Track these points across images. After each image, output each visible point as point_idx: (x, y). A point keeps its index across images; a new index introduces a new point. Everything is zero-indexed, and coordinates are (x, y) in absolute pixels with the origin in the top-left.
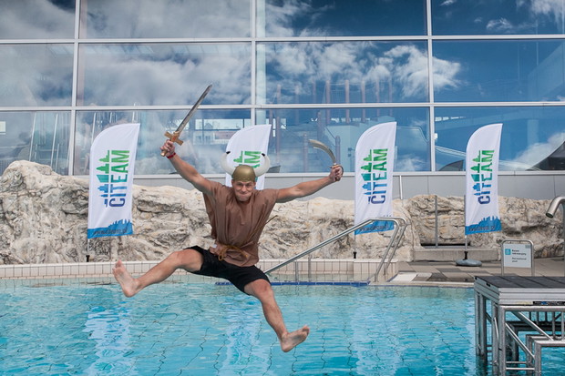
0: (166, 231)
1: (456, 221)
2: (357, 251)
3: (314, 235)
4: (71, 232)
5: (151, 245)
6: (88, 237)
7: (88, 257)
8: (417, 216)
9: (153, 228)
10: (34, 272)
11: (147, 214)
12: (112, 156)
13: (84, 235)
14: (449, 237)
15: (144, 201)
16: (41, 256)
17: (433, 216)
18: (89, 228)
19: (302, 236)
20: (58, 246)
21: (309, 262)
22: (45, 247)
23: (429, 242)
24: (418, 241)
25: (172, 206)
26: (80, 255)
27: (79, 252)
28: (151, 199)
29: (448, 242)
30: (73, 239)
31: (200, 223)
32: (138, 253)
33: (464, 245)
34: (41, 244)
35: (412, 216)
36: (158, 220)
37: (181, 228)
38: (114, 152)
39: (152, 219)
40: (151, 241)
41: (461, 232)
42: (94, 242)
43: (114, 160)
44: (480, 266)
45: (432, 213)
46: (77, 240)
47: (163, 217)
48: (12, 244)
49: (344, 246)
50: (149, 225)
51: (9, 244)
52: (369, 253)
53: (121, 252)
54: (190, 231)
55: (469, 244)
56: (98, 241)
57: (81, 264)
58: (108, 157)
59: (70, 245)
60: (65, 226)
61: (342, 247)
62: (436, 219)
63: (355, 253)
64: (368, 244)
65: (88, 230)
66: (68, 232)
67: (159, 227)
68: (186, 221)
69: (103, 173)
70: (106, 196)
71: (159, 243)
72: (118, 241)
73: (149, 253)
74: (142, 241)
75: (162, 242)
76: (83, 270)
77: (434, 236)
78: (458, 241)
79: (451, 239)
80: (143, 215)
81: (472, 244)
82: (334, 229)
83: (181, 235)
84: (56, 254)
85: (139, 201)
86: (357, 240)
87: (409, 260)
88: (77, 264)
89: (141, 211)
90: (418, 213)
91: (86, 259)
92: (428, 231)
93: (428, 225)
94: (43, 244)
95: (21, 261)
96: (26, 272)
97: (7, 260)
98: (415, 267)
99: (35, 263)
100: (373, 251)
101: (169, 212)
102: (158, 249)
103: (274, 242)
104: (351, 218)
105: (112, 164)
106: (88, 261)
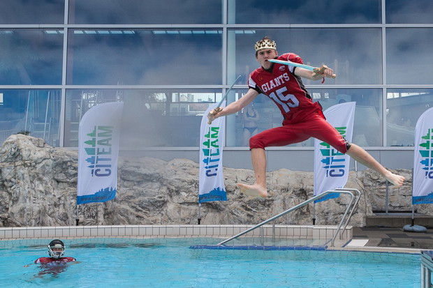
0: (146, 198)
1: (404, 191)
2: (316, 217)
3: (278, 203)
4: (63, 198)
5: (133, 211)
6: (78, 203)
7: (77, 220)
8: (369, 186)
9: (135, 195)
10: (30, 233)
11: (130, 183)
12: (98, 131)
13: (74, 201)
14: (398, 205)
15: (126, 171)
16: (36, 220)
17: (384, 186)
18: (79, 195)
19: (267, 203)
20: (52, 210)
21: (274, 228)
22: (40, 212)
23: (380, 209)
24: (371, 208)
25: (151, 175)
26: (70, 219)
27: (69, 216)
28: (132, 169)
29: (397, 209)
30: (64, 204)
31: (176, 191)
32: (122, 217)
33: (411, 212)
34: (36, 209)
35: (365, 186)
36: (140, 189)
37: (160, 195)
38: (100, 128)
39: (134, 187)
40: (133, 207)
41: (408, 201)
42: (83, 207)
43: (99, 135)
44: (425, 232)
45: (383, 183)
46: (67, 206)
47: (144, 185)
48: (10, 209)
49: (304, 213)
50: (131, 193)
51: (8, 209)
52: (327, 219)
53: (106, 217)
54: (167, 198)
55: (416, 212)
56: (87, 206)
57: (71, 227)
58: (95, 131)
59: (61, 210)
60: (57, 193)
61: (303, 213)
62: (387, 189)
63: (314, 220)
64: (326, 211)
65: (78, 197)
66: (59, 198)
67: (140, 194)
68: (164, 190)
69: (91, 146)
70: (93, 167)
71: (140, 209)
72: (104, 206)
73: (131, 217)
74: (125, 206)
75: (143, 208)
76: (73, 233)
77: (384, 204)
78: (406, 209)
79: (400, 207)
80: (125, 183)
81: (418, 211)
82: (295, 198)
83: (159, 202)
84: (49, 218)
85: (122, 171)
86: (317, 208)
87: (361, 226)
88: (68, 227)
89: (125, 180)
90: (370, 184)
91: (75, 222)
92: (380, 199)
93: (379, 194)
94: (38, 209)
95: (18, 223)
96: (23, 234)
97: (6, 223)
98: (367, 233)
99: (31, 226)
100: (331, 217)
101: (149, 181)
102: (140, 214)
103: (242, 209)
104: (311, 188)
105: (98, 139)
106: (77, 225)
